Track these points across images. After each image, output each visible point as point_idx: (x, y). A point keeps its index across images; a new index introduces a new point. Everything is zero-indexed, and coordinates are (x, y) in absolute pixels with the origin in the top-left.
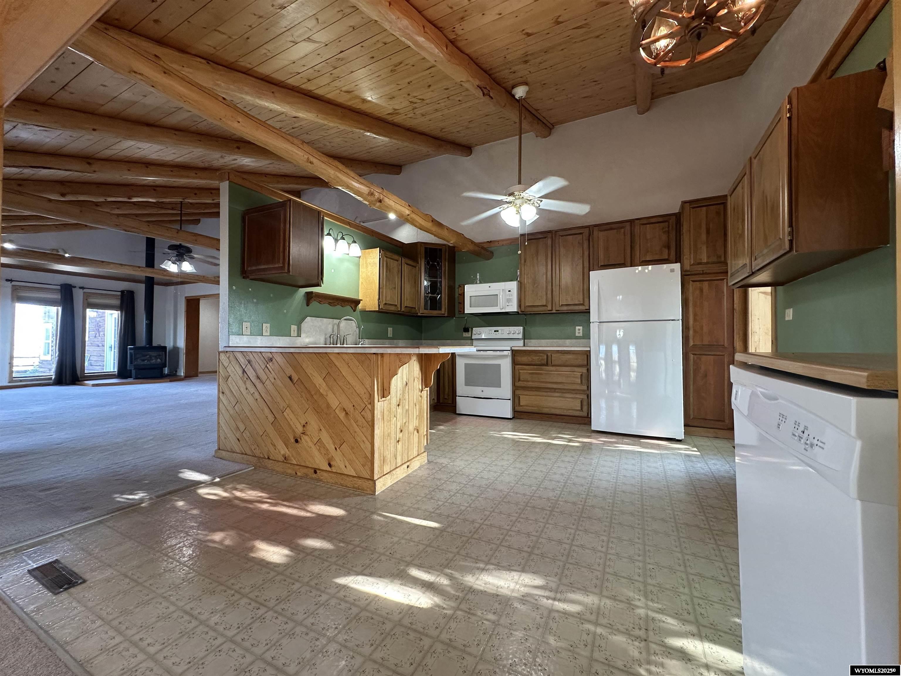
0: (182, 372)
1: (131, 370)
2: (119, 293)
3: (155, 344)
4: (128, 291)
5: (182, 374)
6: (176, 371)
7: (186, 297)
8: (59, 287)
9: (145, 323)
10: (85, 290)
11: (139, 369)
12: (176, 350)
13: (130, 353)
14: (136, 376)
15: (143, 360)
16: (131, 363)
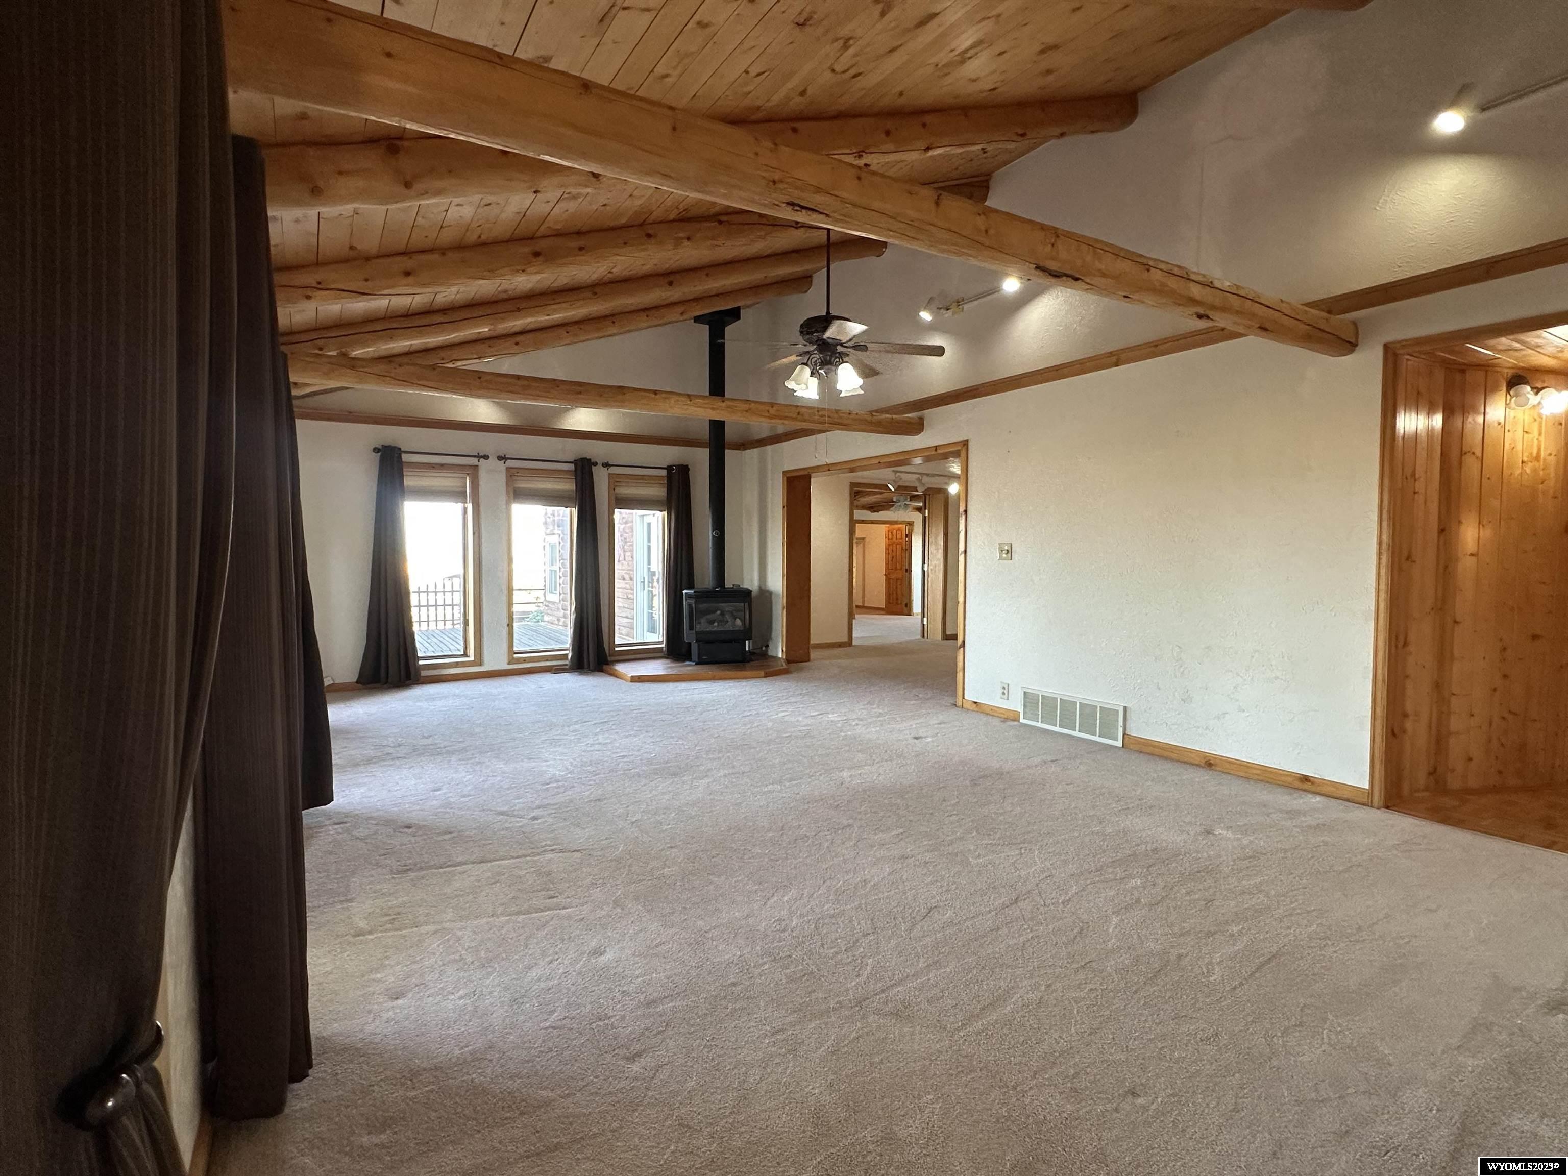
0: (779, 650)
1: (690, 644)
2: (664, 473)
3: (728, 585)
4: (679, 467)
5: (780, 655)
6: (767, 646)
7: (784, 472)
8: (572, 467)
9: (711, 538)
10: (613, 470)
11: (706, 640)
12: (766, 595)
13: (689, 605)
14: (699, 657)
15: (711, 622)
16: (691, 628)
